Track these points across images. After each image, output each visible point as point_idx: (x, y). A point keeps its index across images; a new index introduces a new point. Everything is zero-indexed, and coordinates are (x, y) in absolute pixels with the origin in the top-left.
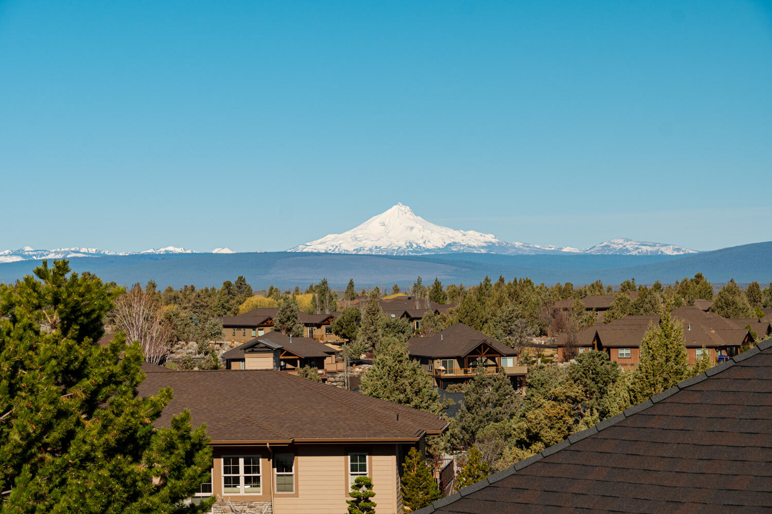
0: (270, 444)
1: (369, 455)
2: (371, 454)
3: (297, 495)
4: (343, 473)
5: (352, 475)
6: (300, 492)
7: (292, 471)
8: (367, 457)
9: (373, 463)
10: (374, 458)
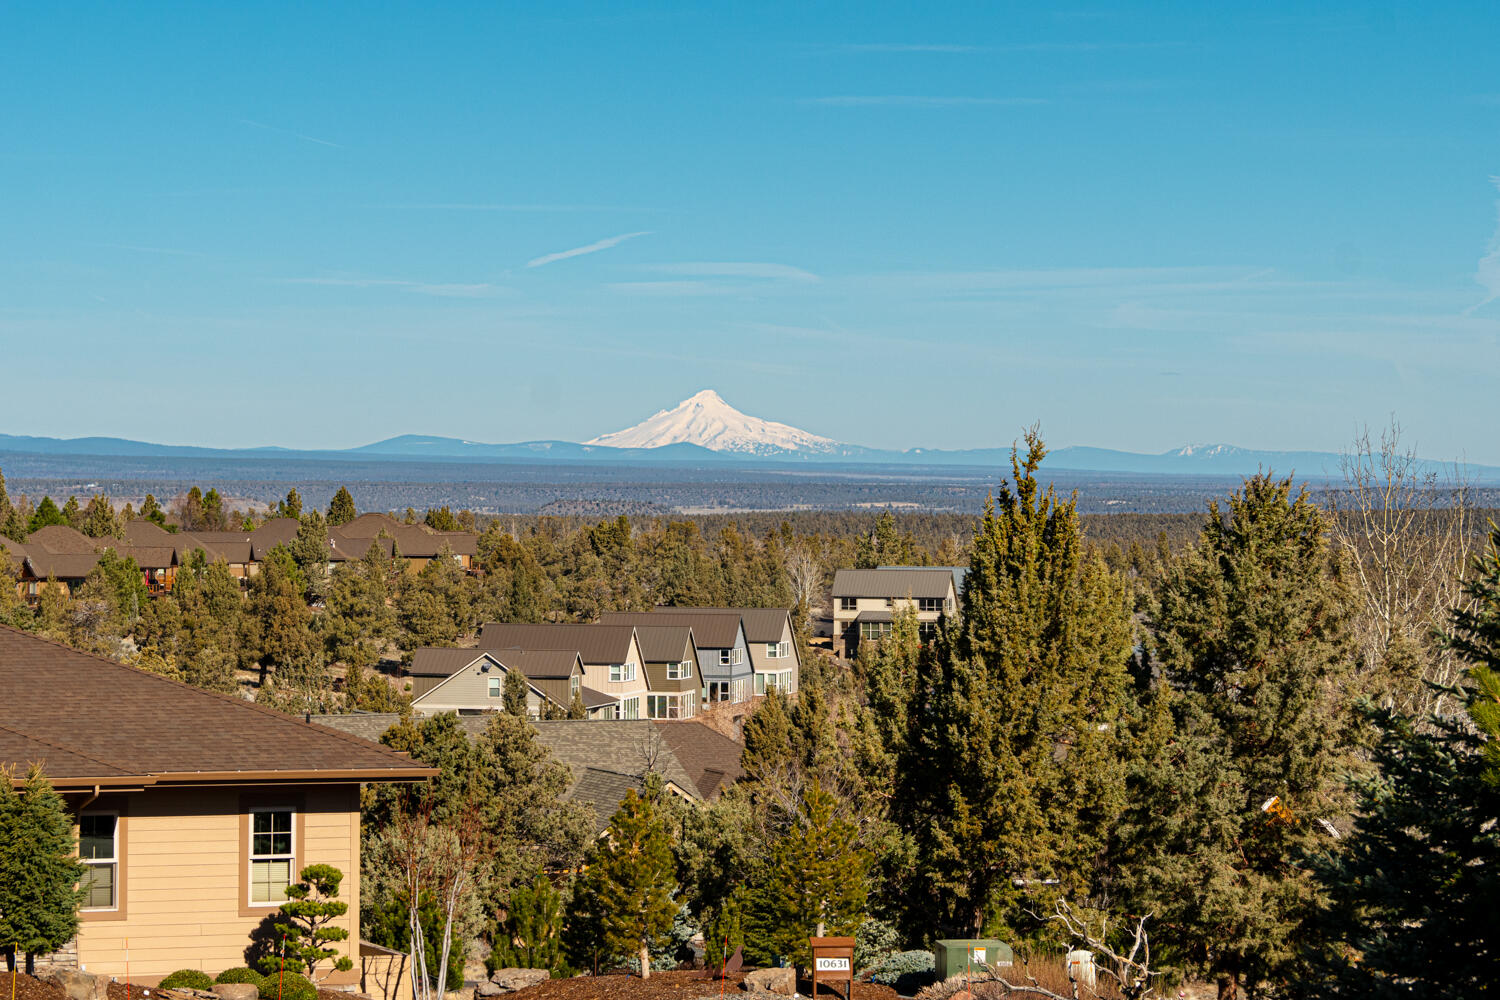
0: (101, 787)
1: (298, 812)
2: (302, 809)
3: (122, 916)
4: (236, 859)
5: (255, 861)
6: (130, 908)
7: (112, 856)
8: (294, 816)
9: (308, 833)
10: (311, 819)
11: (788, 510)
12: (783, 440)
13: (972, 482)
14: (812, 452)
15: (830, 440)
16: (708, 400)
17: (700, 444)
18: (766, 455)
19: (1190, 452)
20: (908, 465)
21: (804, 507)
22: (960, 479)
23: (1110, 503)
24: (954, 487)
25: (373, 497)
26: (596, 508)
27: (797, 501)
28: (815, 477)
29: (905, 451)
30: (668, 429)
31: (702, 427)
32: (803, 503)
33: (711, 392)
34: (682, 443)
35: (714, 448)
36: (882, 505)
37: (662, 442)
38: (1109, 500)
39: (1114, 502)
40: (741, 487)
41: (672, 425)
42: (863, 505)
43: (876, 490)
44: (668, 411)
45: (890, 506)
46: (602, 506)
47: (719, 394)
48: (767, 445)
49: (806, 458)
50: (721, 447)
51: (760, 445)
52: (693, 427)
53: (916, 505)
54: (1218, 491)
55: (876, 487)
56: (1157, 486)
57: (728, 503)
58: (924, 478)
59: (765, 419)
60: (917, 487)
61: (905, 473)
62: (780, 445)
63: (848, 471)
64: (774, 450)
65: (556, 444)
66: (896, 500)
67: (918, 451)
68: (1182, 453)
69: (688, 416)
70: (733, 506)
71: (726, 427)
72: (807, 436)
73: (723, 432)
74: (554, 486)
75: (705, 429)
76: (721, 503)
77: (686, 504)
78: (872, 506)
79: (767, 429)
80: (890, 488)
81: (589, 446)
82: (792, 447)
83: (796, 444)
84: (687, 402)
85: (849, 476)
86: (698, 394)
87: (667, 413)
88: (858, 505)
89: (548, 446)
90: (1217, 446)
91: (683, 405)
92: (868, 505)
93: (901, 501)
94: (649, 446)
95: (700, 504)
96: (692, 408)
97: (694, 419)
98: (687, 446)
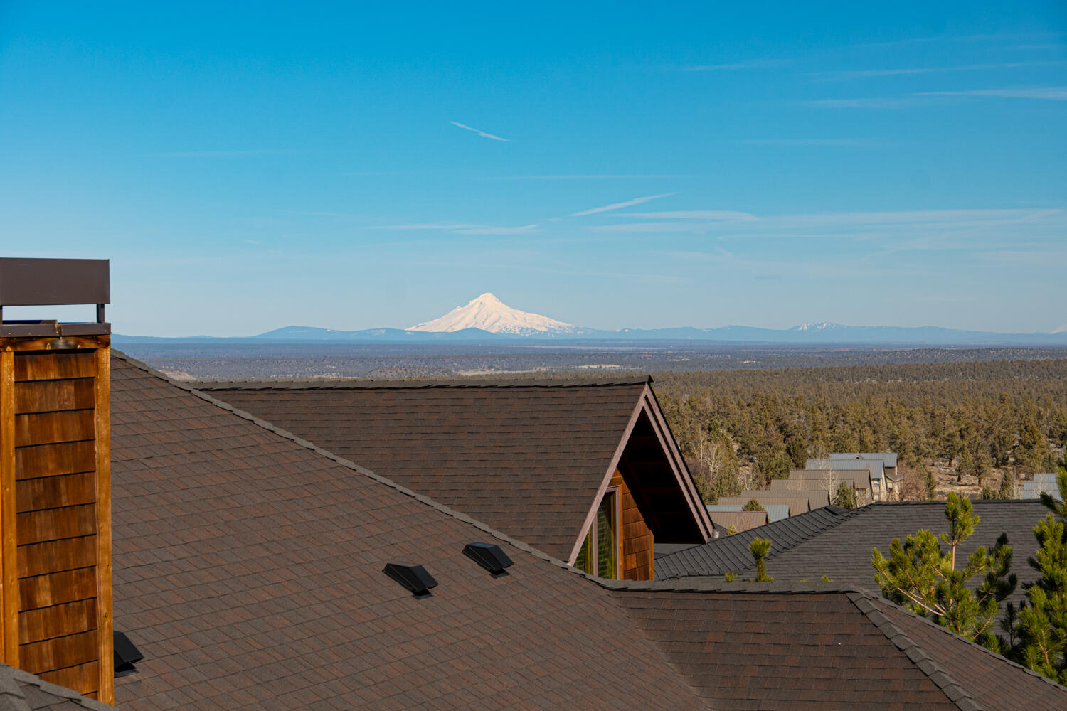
11: (534, 371)
12: (538, 325)
13: (658, 351)
14: (558, 332)
15: (569, 325)
16: (488, 299)
17: (483, 329)
18: (527, 335)
19: (806, 328)
20: (620, 340)
21: (544, 369)
22: (652, 348)
23: (745, 362)
24: (645, 354)
25: (261, 368)
26: (405, 372)
27: (541, 365)
28: (554, 350)
29: (618, 330)
30: (462, 318)
31: (485, 316)
32: (545, 366)
33: (490, 294)
34: (471, 329)
35: (493, 331)
36: (596, 367)
37: (459, 327)
38: (744, 361)
39: (748, 362)
40: (504, 357)
41: (464, 317)
42: (583, 367)
43: (593, 357)
44: (461, 307)
45: (601, 367)
46: (409, 370)
47: (495, 295)
48: (528, 328)
49: (553, 336)
50: (497, 330)
51: (523, 328)
52: (477, 318)
53: (617, 366)
54: (819, 353)
55: (593, 354)
56: (780, 350)
57: (494, 367)
58: (628, 348)
59: (526, 311)
60: (620, 354)
61: (616, 346)
62: (536, 329)
63: (578, 345)
64: (532, 332)
65: (389, 331)
66: (605, 363)
67: (626, 331)
68: (801, 329)
69: (475, 311)
70: (498, 369)
71: (500, 317)
72: (553, 322)
73: (498, 320)
74: (381, 358)
75: (486, 319)
76: (490, 368)
77: (467, 368)
78: (589, 368)
79: (527, 318)
80: (602, 355)
81: (410, 331)
82: (544, 329)
83: (546, 327)
84: (474, 301)
85: (579, 348)
86: (481, 296)
87: (461, 309)
88: (580, 367)
89: (383, 332)
90: (823, 324)
91: (471, 303)
92: (586, 367)
93: (608, 364)
94: (450, 331)
95: (475, 368)
96: (478, 304)
97: (478, 314)
98: (474, 330)
